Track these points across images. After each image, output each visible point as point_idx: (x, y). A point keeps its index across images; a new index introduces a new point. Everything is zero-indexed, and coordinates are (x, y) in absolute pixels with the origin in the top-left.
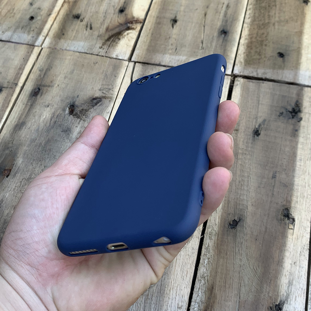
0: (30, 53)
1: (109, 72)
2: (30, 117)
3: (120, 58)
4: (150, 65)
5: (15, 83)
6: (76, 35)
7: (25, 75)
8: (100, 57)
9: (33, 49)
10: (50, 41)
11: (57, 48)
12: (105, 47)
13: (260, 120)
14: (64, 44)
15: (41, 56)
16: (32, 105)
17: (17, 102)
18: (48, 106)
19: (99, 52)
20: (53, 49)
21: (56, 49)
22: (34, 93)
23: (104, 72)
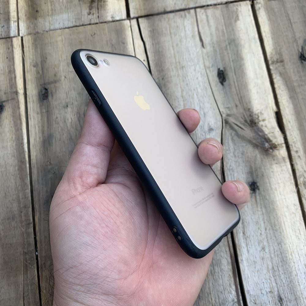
0: (11, 49)
1: (114, 41)
2: (54, 126)
3: (118, 18)
4: (155, 17)
5: (14, 92)
6: (53, 8)
7: (20, 78)
8: (95, 25)
9: (12, 41)
10: (25, 25)
11: (39, 31)
12: (94, 11)
13: (301, 42)
14: (44, 24)
15: (26, 47)
16: (48, 111)
17: (29, 113)
18: (67, 106)
19: (90, 20)
20: (35, 34)
21: (38, 33)
22: (43, 96)
23: (109, 43)
